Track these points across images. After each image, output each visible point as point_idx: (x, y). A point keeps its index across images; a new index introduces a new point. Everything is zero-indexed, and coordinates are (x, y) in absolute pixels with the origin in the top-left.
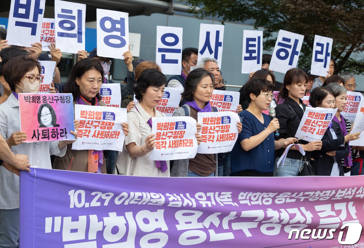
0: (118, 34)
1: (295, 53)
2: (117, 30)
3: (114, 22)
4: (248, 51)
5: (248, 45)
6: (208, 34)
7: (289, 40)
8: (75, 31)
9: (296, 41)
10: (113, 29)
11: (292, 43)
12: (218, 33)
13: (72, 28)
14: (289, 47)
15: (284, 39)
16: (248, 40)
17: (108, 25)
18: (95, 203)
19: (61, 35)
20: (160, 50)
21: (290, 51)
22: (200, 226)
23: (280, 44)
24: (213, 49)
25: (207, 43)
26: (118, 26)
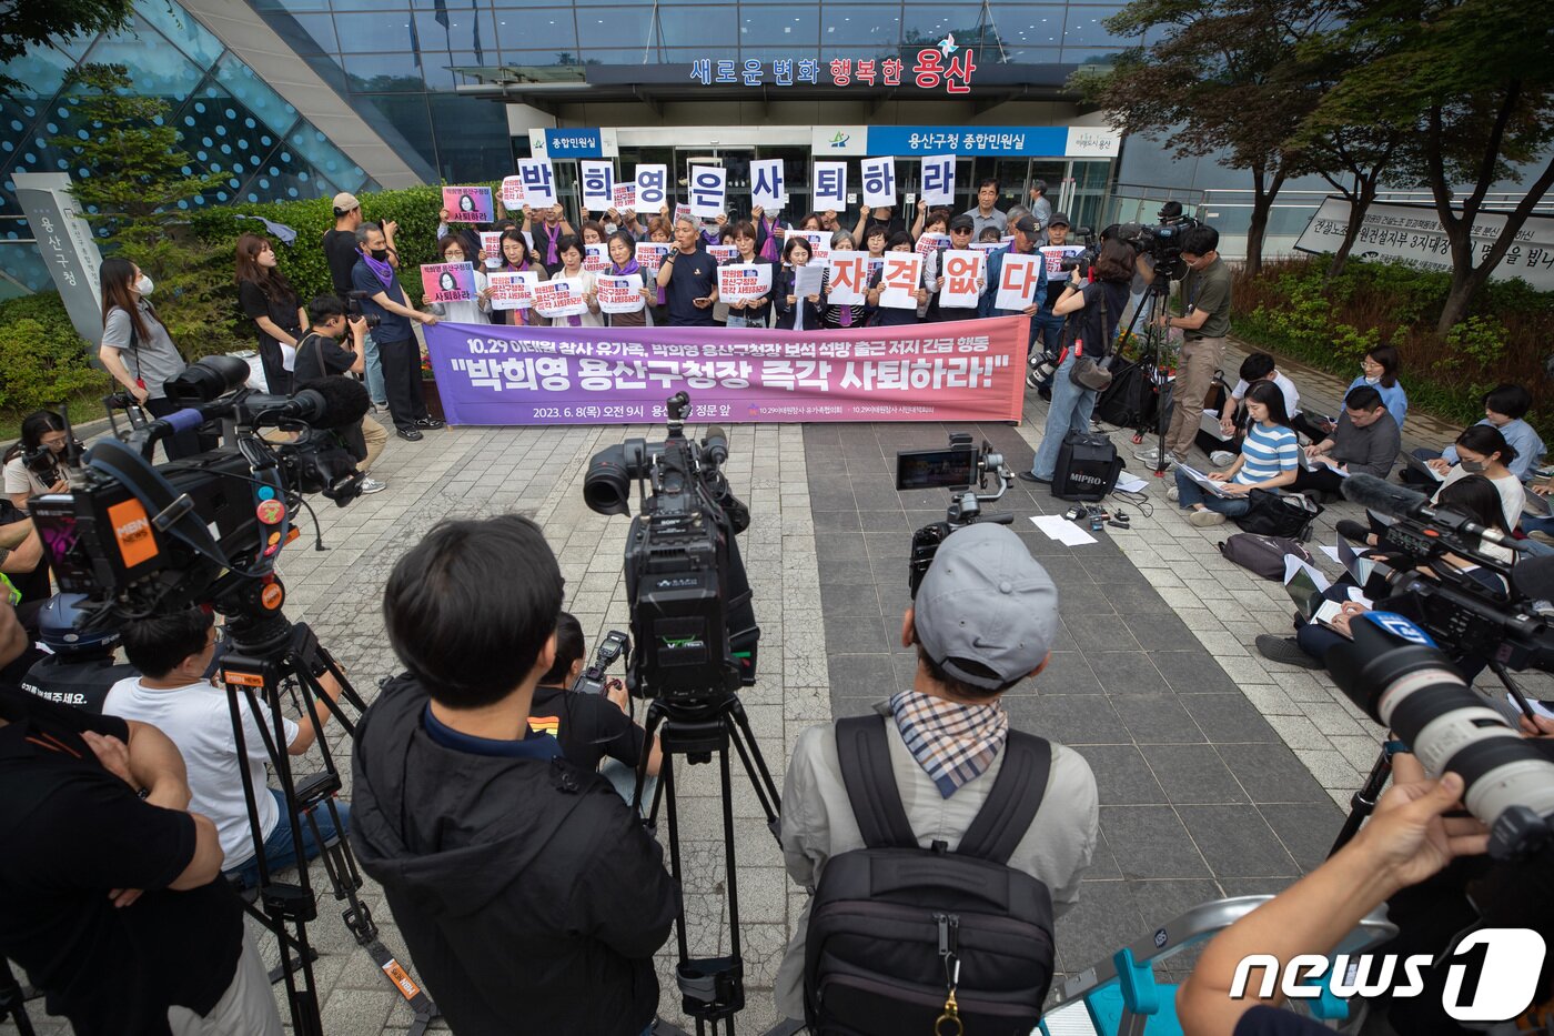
0: (655, 187)
1: (888, 179)
2: (655, 184)
3: (651, 176)
4: (820, 186)
5: (821, 179)
6: (761, 171)
7: (876, 168)
8: (604, 189)
9: (886, 166)
10: (651, 183)
11: (881, 170)
12: (775, 169)
13: (601, 186)
14: (880, 175)
15: (870, 169)
16: (821, 173)
17: (646, 180)
18: (493, 350)
19: (589, 194)
20: (696, 191)
21: (882, 179)
22: (609, 373)
23: (867, 176)
24: (771, 186)
25: (762, 181)
26: (656, 180)
